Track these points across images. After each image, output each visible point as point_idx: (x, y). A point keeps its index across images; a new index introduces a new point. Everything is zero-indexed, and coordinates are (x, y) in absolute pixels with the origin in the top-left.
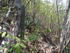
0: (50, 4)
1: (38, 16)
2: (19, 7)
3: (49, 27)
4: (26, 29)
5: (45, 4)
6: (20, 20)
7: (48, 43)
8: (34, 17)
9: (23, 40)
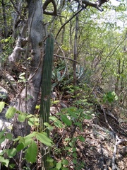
0: (117, 30)
1: (86, 60)
2: (39, 39)
3: (114, 86)
4: (54, 91)
5: (105, 30)
6: (41, 70)
7: (110, 130)
8: (74, 63)
9: (45, 124)
